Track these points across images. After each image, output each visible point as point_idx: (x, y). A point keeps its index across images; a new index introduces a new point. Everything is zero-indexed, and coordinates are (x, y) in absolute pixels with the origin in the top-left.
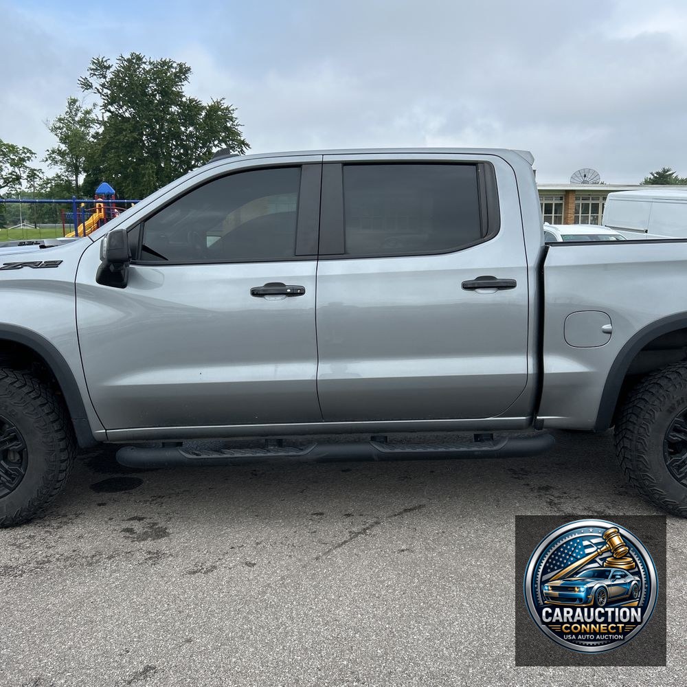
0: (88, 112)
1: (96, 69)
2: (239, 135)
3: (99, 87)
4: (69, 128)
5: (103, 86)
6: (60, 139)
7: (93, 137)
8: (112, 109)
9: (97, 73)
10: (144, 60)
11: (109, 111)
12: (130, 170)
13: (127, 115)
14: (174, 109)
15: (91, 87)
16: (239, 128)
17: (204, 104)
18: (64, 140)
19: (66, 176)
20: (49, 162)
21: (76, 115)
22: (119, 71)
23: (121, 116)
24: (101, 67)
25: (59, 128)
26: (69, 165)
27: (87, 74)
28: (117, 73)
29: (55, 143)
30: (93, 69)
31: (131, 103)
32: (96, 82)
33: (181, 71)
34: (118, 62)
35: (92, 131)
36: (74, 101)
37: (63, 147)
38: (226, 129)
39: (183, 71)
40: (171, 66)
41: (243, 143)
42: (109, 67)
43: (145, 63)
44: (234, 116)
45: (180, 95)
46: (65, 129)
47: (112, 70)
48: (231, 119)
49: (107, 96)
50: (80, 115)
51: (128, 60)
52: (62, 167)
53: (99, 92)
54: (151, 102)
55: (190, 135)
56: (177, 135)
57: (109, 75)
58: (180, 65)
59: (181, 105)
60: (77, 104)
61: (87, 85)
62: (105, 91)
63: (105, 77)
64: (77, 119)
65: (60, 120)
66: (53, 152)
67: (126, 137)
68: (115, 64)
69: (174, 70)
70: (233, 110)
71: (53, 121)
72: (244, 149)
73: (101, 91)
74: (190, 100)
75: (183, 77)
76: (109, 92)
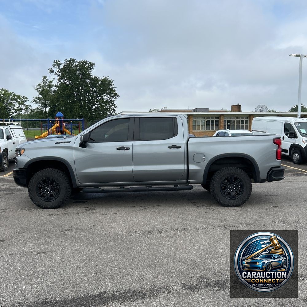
0: (51, 82)
1: (56, 65)
2: (115, 91)
3: (57, 72)
4: (43, 88)
5: (58, 71)
6: (39, 93)
7: (53, 92)
8: (62, 81)
9: (56, 67)
10: (75, 61)
11: (61, 82)
12: (69, 106)
13: (68, 83)
14: (87, 81)
15: (53, 72)
16: (115, 89)
17: (100, 79)
18: (40, 93)
19: (41, 108)
20: (34, 102)
21: (46, 83)
22: (65, 65)
23: (65, 84)
24: (57, 64)
25: (39, 88)
26: (42, 104)
27: (52, 67)
28: (64, 66)
29: (37, 94)
30: (54, 65)
31: (70, 78)
32: (55, 70)
33: (91, 65)
34: (65, 62)
35: (53, 90)
36: (45, 77)
37: (40, 96)
38: (110, 89)
39: (92, 65)
40: (87, 63)
41: (116, 94)
42: (61, 64)
43: (76, 62)
44: (113, 83)
45: (90, 75)
46: (41, 89)
47: (62, 65)
48: (112, 85)
49: (60, 76)
50: (48, 83)
51: (69, 61)
52: (40, 104)
53: (56, 74)
54: (78, 78)
55: (94, 92)
56: (89, 92)
57: (61, 67)
58: (90, 63)
59: (90, 79)
60: (47, 78)
61: (52, 71)
62: (59, 73)
63: (59, 68)
64: (46, 85)
65: (39, 85)
66: (36, 98)
67: (68, 93)
68: (63, 62)
69: (88, 65)
70: (112, 81)
71: (36, 86)
72: (117, 97)
73: (57, 73)
74: (94, 77)
75: (92, 67)
76: (61, 74)
